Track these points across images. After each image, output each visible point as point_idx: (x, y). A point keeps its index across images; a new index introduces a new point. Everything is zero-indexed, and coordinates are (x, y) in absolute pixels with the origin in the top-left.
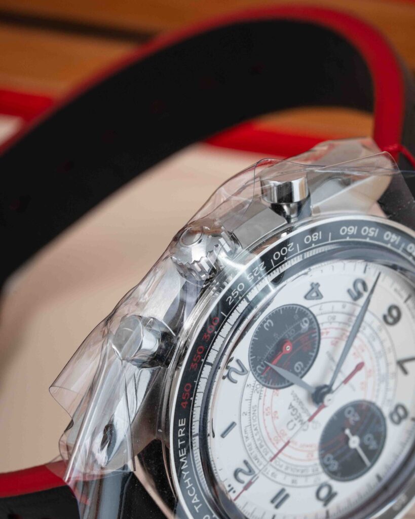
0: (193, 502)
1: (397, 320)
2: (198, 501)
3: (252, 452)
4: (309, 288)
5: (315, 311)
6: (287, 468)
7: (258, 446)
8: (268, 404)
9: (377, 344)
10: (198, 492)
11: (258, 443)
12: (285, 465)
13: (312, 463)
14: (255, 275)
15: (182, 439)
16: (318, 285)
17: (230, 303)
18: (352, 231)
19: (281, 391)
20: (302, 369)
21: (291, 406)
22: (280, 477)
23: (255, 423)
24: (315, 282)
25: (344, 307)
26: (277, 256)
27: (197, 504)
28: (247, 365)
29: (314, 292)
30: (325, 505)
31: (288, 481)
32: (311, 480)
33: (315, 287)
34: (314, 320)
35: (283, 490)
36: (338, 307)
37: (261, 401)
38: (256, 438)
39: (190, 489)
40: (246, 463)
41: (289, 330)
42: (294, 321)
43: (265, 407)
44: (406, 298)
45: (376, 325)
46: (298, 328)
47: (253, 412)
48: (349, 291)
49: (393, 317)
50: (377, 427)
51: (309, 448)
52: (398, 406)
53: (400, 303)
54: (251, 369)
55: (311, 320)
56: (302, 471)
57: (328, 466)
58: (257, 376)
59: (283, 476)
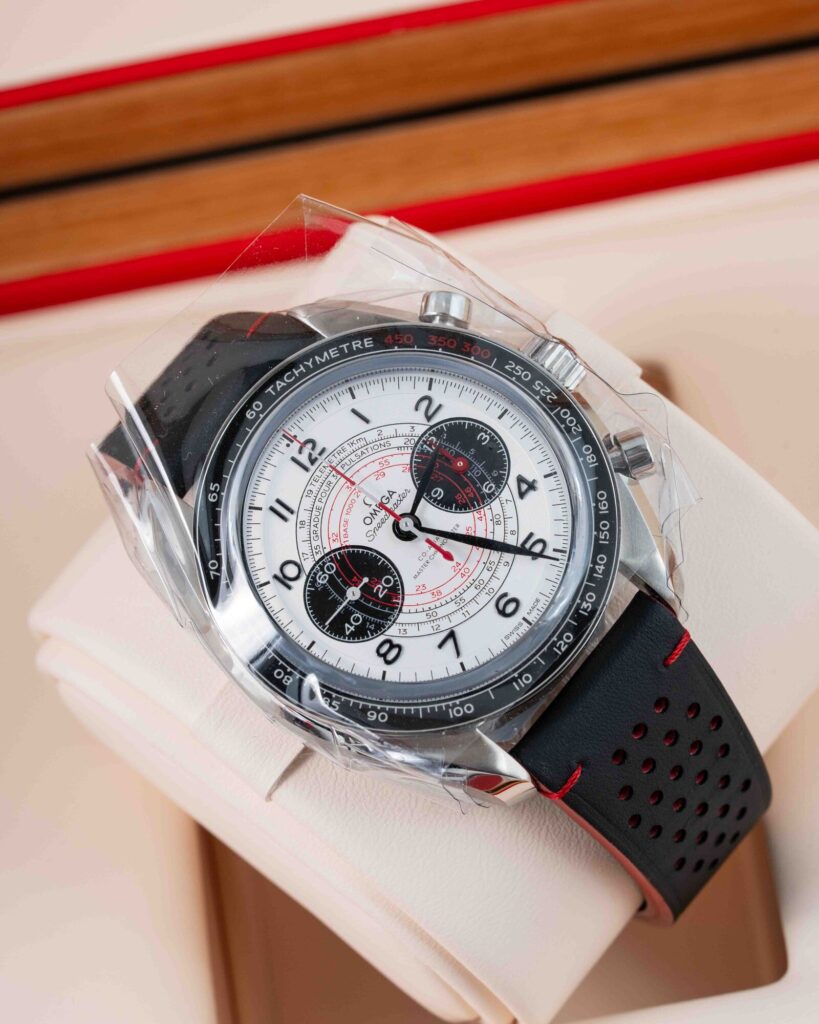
0: (278, 382)
1: (502, 613)
2: (279, 388)
3: (336, 455)
4: (530, 480)
5: (505, 494)
6: (318, 509)
7: (343, 462)
8: (393, 461)
9: (472, 592)
10: (289, 385)
11: (346, 460)
12: (322, 505)
13: (326, 544)
15: (350, 347)
16: (534, 488)
17: (507, 367)
18: (602, 509)
20: (436, 499)
21: (391, 493)
22: (307, 503)
23: (369, 450)
24: (538, 484)
25: (512, 533)
26: (565, 414)
27: (275, 389)
28: (434, 421)
29: (527, 487)
30: (276, 577)
31: (304, 516)
32: (305, 548)
33: (532, 486)
34: (493, 496)
35: (292, 512)
36: (511, 525)
37: (396, 451)
38: (353, 457)
39: (293, 374)
40: (323, 450)
41: (479, 468)
42: (490, 472)
43: (389, 458)
44: (530, 619)
45: (495, 584)
46: (483, 479)
47: (383, 443)
48: (531, 535)
49: (506, 606)
50: (372, 627)
51: (342, 533)
52: (399, 647)
53: (522, 613)
54: (432, 427)
55: (493, 494)
56: (315, 532)
57: (322, 568)
58: (424, 438)
59: (309, 507)
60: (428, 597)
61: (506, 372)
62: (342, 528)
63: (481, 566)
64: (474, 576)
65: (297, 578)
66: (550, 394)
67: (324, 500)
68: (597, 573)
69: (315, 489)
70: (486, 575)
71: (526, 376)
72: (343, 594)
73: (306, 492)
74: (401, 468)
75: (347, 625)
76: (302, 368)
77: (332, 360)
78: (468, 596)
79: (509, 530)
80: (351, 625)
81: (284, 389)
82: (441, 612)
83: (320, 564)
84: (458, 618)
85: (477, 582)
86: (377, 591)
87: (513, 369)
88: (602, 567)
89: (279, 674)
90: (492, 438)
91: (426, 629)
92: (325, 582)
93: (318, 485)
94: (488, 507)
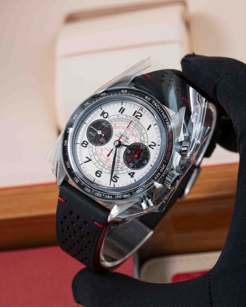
0: (156, 103)
2: (154, 104)
3: (138, 123)
4: (134, 176)
5: (129, 169)
10: (155, 107)
11: (136, 125)
12: (124, 121)
13: (113, 123)
14: (157, 175)
15: (167, 121)
16: (131, 177)
17: (164, 165)
18: (125, 196)
19: (133, 143)
20: (127, 151)
21: (128, 139)
22: (124, 117)
23: (140, 131)
24: (133, 178)
26: (151, 182)
28: (149, 148)
30: (103, 111)
31: (120, 116)
32: (112, 118)
33: (132, 176)
34: (129, 166)
35: (122, 113)
36: (121, 172)
37: (140, 138)
38: (138, 127)
39: (158, 107)
40: (139, 119)
41: (137, 162)
42: (136, 165)
43: (138, 137)
44: (95, 180)
45: (104, 170)
46: (133, 163)
47: (142, 134)
48: (118, 178)
49: (98, 173)
50: (91, 139)
51: (116, 127)
52: (86, 147)
53: (97, 178)
54: (147, 147)
55: (130, 166)
56: (116, 120)
57: (106, 123)
58: (144, 146)
59: (123, 117)
60: (100, 152)
61: (162, 165)
62: (117, 127)
63: (109, 165)
64: (106, 164)
65: (104, 117)
66: (157, 177)
67: (125, 121)
68: (107, 196)
69: (128, 118)
70: (106, 167)
71: (161, 170)
72: (99, 130)
73: (127, 116)
74: (135, 140)
75: (92, 132)
76: (160, 109)
77: (163, 117)
78: (101, 163)
79: (119, 172)
80: (92, 133)
81: (154, 105)
82: (96, 156)
83: (107, 123)
84: (94, 161)
85: (104, 165)
86: (101, 139)
87: (163, 167)
88: (108, 197)
89: (76, 116)
90: (145, 164)
91: (91, 153)
92: (103, 125)
93: (129, 119)
94: (125, 165)
